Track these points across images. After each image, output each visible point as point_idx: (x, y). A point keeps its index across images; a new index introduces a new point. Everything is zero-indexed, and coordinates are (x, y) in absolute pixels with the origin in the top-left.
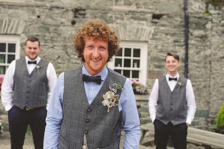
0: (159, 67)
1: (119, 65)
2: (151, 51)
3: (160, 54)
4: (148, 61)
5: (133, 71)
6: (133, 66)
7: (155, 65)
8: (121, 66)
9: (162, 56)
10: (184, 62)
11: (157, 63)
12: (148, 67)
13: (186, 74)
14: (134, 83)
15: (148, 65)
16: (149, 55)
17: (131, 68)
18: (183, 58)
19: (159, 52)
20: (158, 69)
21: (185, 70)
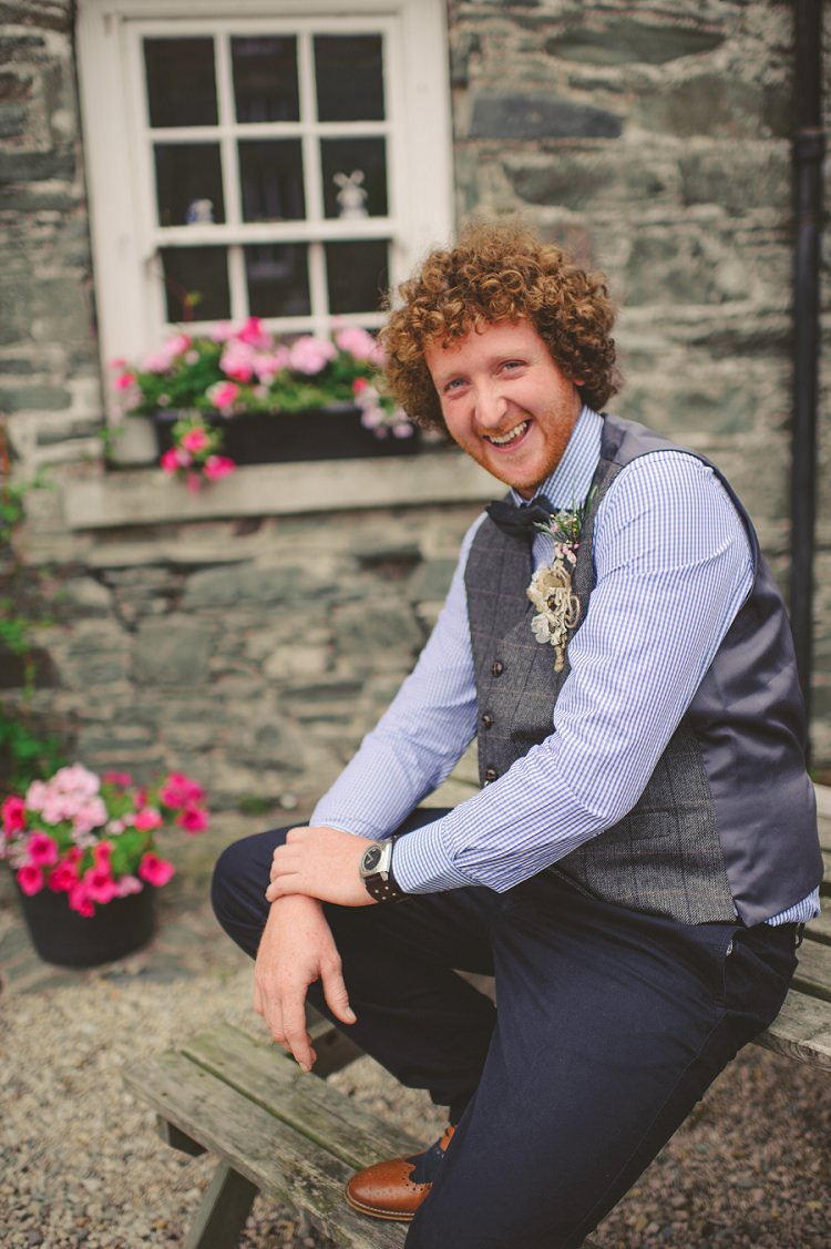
0: (555, 190)
1: (203, 207)
2: (476, 47)
3: (559, 67)
4: (457, 140)
5: (333, 249)
6: (332, 210)
7: (518, 177)
8: (219, 216)
9: (576, 84)
10: (778, 134)
11: (534, 159)
12: (462, 198)
13: (806, 230)
14: (346, 356)
15: (458, 185)
16: (458, 84)
17: (315, 227)
18: (770, 89)
19: (553, 47)
20: (550, 214)
21: (795, 200)
